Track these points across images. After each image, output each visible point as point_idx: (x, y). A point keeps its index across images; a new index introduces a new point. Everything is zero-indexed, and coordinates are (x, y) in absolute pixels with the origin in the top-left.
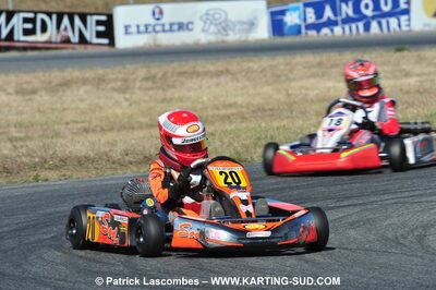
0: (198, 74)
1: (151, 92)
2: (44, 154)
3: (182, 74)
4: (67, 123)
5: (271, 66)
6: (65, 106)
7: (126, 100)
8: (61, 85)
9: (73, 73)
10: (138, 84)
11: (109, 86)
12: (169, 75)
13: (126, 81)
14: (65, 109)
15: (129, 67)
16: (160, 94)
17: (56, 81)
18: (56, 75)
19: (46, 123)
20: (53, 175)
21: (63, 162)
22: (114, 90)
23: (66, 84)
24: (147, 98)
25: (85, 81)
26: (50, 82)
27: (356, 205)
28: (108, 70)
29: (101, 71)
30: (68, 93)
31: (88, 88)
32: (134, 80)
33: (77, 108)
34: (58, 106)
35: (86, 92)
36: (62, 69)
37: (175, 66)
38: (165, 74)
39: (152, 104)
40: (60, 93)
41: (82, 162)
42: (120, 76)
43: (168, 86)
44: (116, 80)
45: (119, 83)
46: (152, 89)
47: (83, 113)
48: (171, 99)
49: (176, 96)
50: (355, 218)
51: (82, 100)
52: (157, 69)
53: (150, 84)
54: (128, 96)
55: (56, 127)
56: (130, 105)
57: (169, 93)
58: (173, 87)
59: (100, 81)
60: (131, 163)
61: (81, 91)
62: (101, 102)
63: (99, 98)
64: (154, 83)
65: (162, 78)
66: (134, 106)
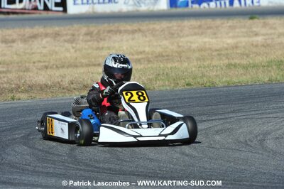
0: (120, 32)
1: (89, 43)
2: (18, 82)
3: (109, 31)
4: (34, 63)
5: (168, 27)
6: (33, 51)
7: (73, 48)
8: (31, 37)
9: (39, 29)
10: (81, 37)
11: (62, 39)
12: (101, 32)
13: (73, 35)
14: (33, 53)
15: (76, 26)
16: (95, 44)
17: (27, 35)
18: (28, 31)
19: (21, 62)
20: (24, 96)
21: (30, 88)
22: (65, 41)
23: (34, 37)
24: (87, 47)
25: (47, 35)
26: (24, 35)
28: (62, 28)
29: (57, 29)
30: (36, 42)
31: (48, 39)
32: (79, 35)
33: (41, 53)
34: (29, 51)
35: (47, 42)
36: (32, 27)
37: (105, 26)
38: (99, 31)
39: (90, 51)
40: (30, 42)
41: (43, 88)
42: (70, 32)
43: (101, 39)
44: (66, 34)
45: (69, 37)
46: (90, 41)
47: (44, 56)
48: (102, 48)
49: (106, 45)
50: (219, 127)
51: (44, 47)
52: (94, 28)
53: (89, 38)
54: (74, 45)
55: (27, 65)
56: (76, 51)
57: (101, 44)
58: (104, 40)
59: (57, 35)
60: (75, 89)
61: (44, 41)
62: (57, 49)
63: (55, 46)
64: (91, 37)
65: (96, 34)
66: (78, 52)
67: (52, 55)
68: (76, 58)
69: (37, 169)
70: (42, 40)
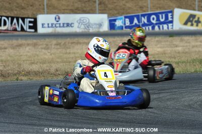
0: (80, 43)
1: (59, 50)
2: (19, 70)
3: (72, 43)
4: (24, 61)
5: (113, 41)
6: (21, 54)
7: (49, 52)
8: (17, 46)
10: (53, 47)
11: (40, 47)
12: (67, 43)
13: (47, 45)
14: (21, 55)
15: (47, 40)
16: (64, 51)
17: (15, 44)
18: (15, 42)
19: (14, 60)
20: (24, 78)
21: (28, 73)
22: (42, 48)
23: (20, 46)
24: (58, 52)
25: (28, 45)
26: (12, 45)
27: (167, 92)
28: (39, 41)
29: (35, 41)
30: (21, 49)
31: (30, 47)
32: (51, 45)
33: (26, 55)
34: (18, 54)
35: (29, 49)
36: (17, 39)
37: (68, 40)
38: (65, 43)
39: (62, 55)
40: (18, 49)
41: (37, 73)
42: (44, 43)
43: (67, 48)
44: (42, 44)
45: (45, 46)
46: (60, 49)
47: (30, 57)
48: (70, 53)
49: (71, 51)
51: (28, 52)
52: (60, 41)
53: (58, 47)
54: (49, 51)
55: (19, 62)
56: (51, 54)
57: (68, 51)
58: (70, 48)
59: (35, 45)
60: (59, 75)
61: (27, 49)
62: (38, 53)
63: (36, 51)
64: (60, 46)
65: (63, 45)
66: (53, 55)
67: (35, 57)
68: (53, 58)
69: (48, 118)
70: (26, 48)
